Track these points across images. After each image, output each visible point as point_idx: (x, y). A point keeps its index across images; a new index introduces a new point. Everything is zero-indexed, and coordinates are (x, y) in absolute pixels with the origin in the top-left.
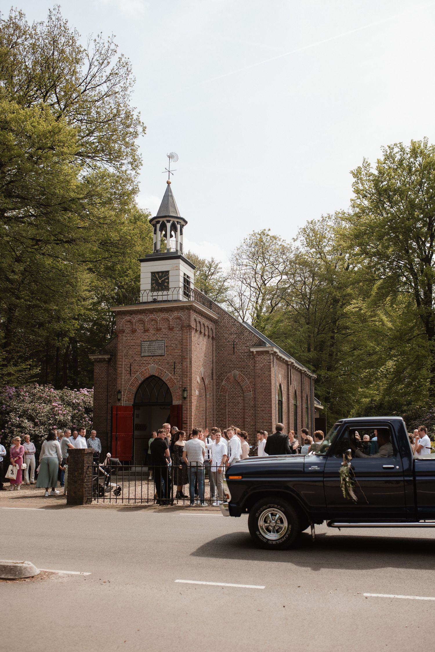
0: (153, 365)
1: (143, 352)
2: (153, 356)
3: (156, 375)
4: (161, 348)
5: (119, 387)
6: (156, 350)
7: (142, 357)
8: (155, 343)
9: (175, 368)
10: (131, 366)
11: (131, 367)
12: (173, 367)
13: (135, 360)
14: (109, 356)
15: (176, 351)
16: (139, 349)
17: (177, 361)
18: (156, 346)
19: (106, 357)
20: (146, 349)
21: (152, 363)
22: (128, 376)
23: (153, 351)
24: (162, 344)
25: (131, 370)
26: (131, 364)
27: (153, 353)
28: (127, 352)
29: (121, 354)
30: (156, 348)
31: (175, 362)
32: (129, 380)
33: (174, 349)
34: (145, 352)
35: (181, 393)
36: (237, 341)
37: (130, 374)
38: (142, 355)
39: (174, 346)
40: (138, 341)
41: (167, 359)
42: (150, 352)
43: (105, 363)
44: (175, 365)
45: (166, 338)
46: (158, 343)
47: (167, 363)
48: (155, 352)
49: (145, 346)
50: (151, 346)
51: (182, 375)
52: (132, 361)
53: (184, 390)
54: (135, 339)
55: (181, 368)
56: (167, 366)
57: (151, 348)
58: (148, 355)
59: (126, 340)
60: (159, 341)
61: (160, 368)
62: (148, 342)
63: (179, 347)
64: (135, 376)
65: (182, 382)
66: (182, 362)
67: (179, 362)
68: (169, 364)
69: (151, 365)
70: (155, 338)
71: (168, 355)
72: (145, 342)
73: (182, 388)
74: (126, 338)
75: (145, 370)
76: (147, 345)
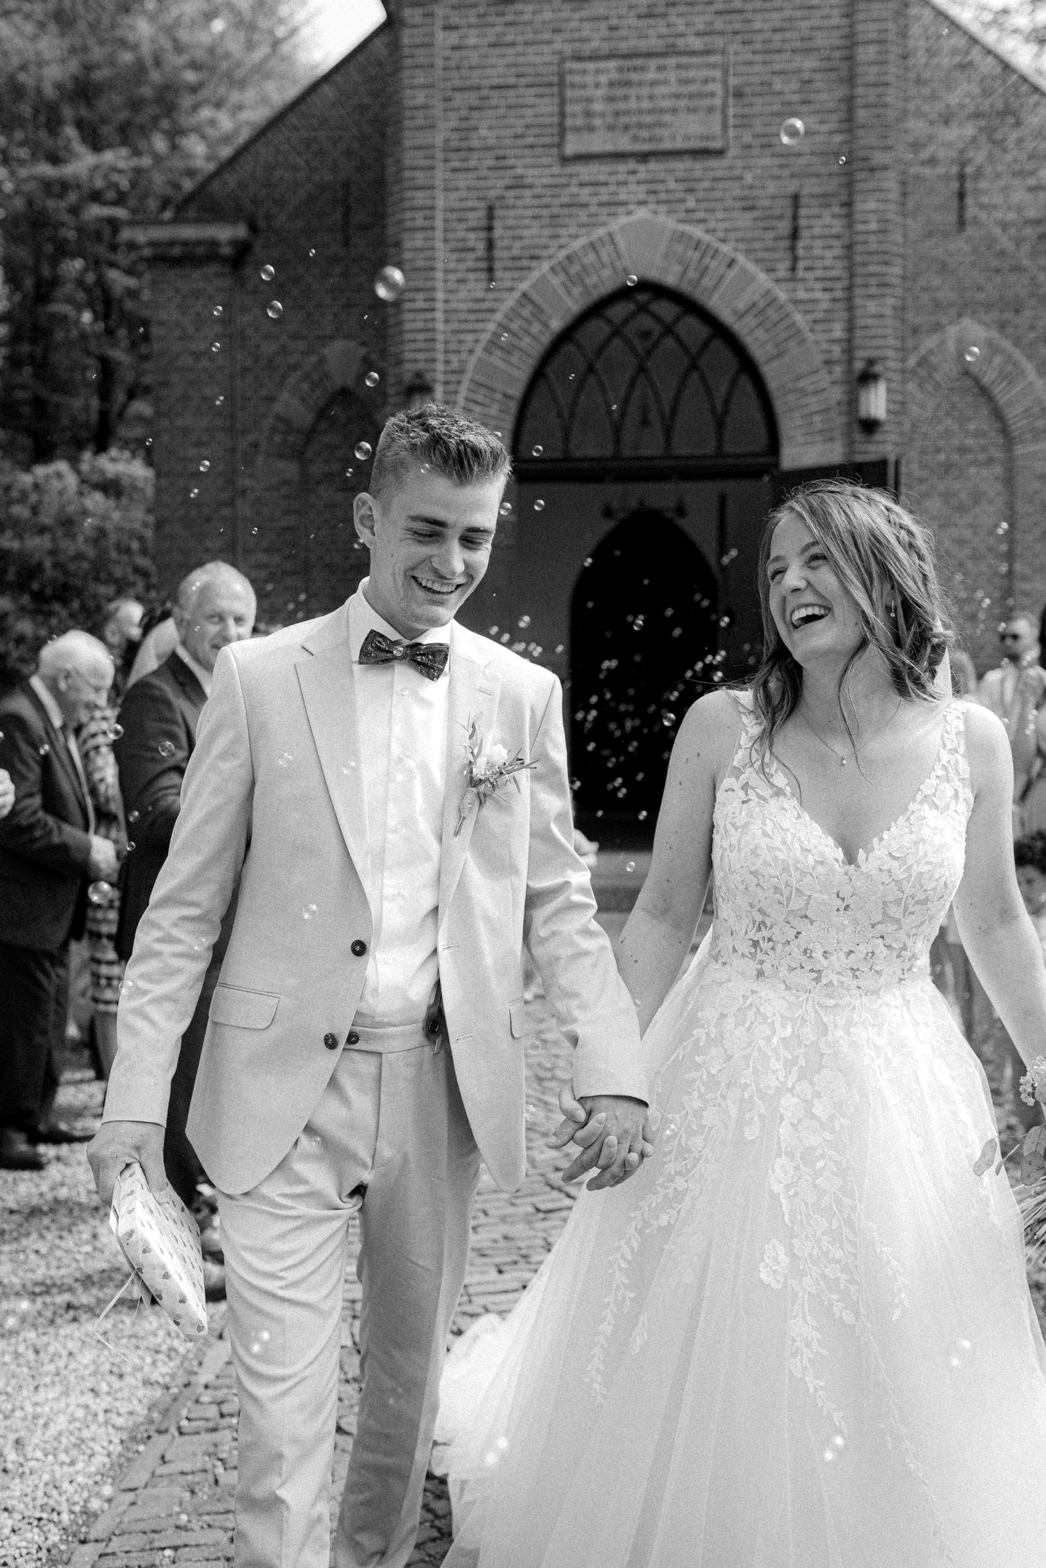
0: (642, 213)
1: (577, 130)
2: (644, 157)
3: (670, 279)
4: (706, 102)
5: (413, 359)
6: (667, 118)
7: (565, 160)
8: (660, 68)
9: (795, 235)
10: (490, 218)
11: (490, 229)
12: (784, 227)
13: (519, 184)
14: (241, 231)
15: (804, 122)
16: (548, 106)
17: (810, 187)
18: (662, 90)
19: (225, 233)
20: (598, 107)
21: (642, 203)
22: (476, 287)
23: (649, 119)
24: (710, 73)
25: (490, 245)
26: (491, 209)
27: (645, 134)
28: (465, 130)
29: (421, 138)
30: (666, 104)
31: (796, 197)
32: (481, 312)
33: (788, 111)
34: (591, 129)
35: (836, 394)
36: (979, 157)
37: (490, 270)
38: (570, 148)
39: (789, 88)
40: (542, 58)
41: (740, 178)
42: (626, 128)
43: (213, 269)
44: (795, 217)
45: (735, 33)
46: (678, 67)
47: (744, 198)
48: (658, 132)
49: (591, 92)
50: (633, 92)
51: (852, 276)
52: (496, 185)
53: (867, 378)
54: (513, 44)
55: (838, 237)
56: (744, 220)
57: (633, 104)
58: (609, 148)
59: (454, 48)
60: (685, 60)
61: (697, 232)
62: (612, 64)
63: (828, 95)
64: (524, 286)
65: (850, 328)
66: (851, 194)
67: (824, 195)
68: (752, 208)
69: (629, 213)
70: (661, 36)
71: (749, 147)
72: (591, 66)
73: (850, 361)
74: (453, 38)
75: (592, 245)
76: (603, 79)
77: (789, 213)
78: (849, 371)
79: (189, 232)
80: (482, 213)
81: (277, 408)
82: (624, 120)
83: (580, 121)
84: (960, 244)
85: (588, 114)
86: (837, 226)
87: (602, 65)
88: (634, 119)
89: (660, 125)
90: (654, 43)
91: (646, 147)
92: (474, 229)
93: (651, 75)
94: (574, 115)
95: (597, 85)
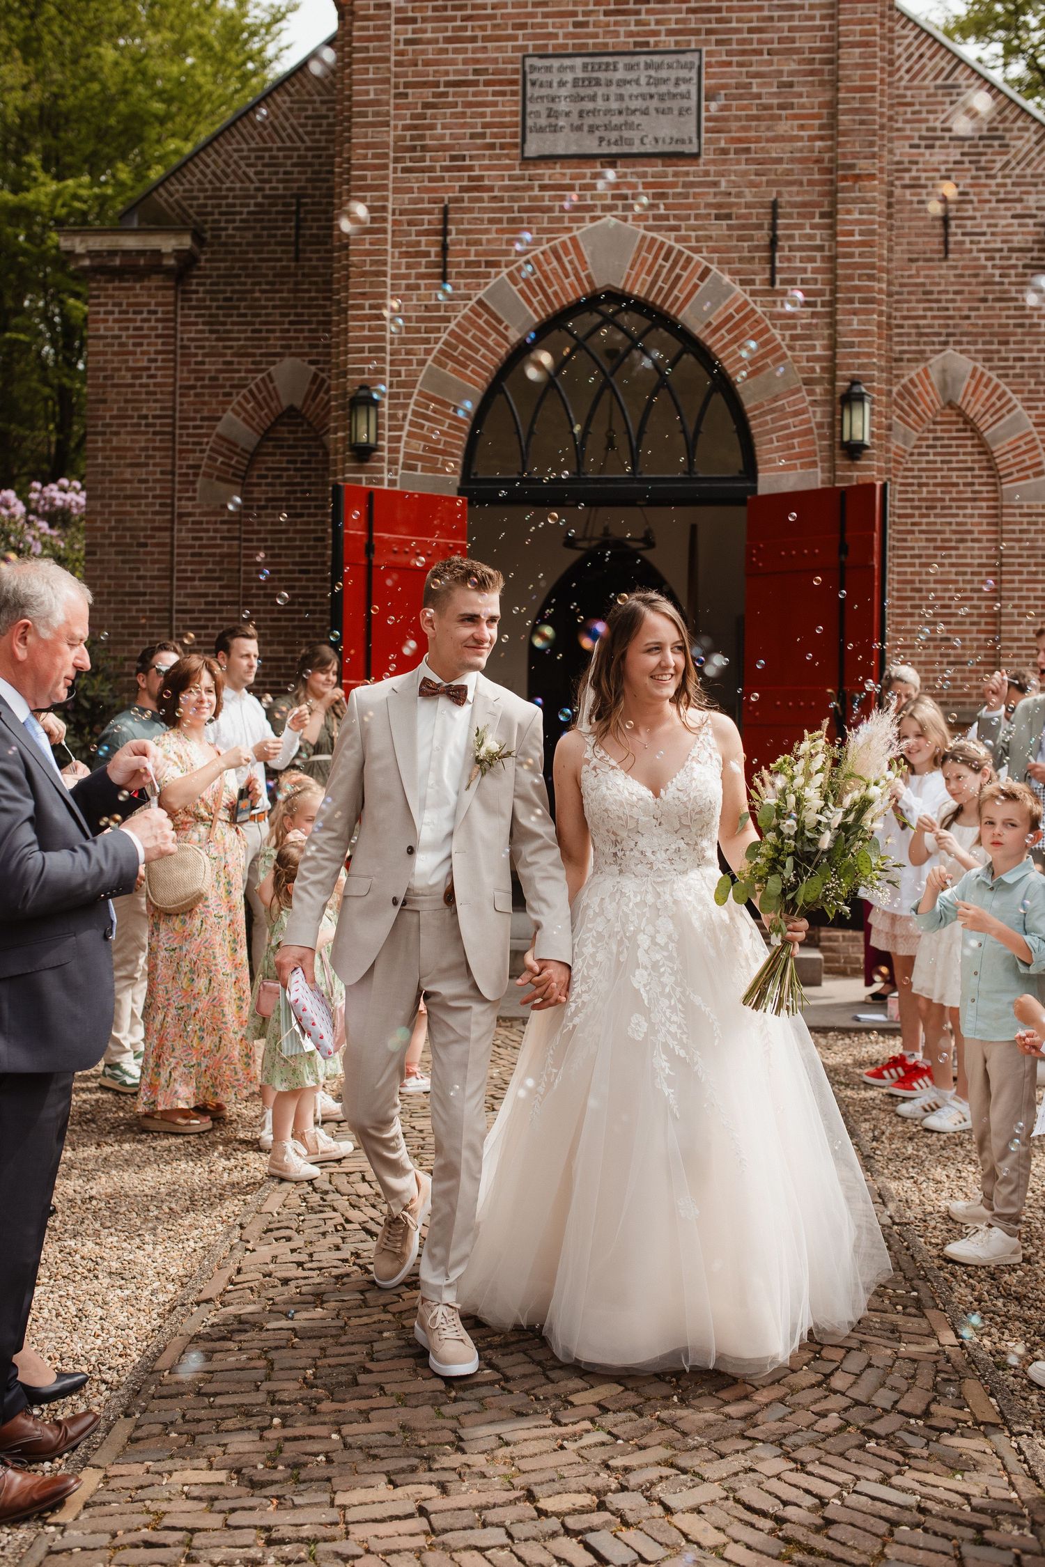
0: (610, 220)
1: (541, 130)
2: (612, 160)
3: (638, 290)
4: (676, 104)
5: (358, 370)
6: (637, 119)
7: (526, 161)
8: (629, 68)
9: (773, 245)
10: (445, 221)
11: (445, 232)
12: (762, 237)
13: (476, 186)
14: (186, 242)
15: (783, 127)
16: (508, 105)
17: (789, 195)
18: (634, 89)
19: (167, 244)
20: (563, 106)
21: (607, 208)
22: (428, 294)
23: (617, 120)
24: (683, 73)
25: (445, 248)
26: (445, 211)
27: (614, 135)
28: (418, 127)
30: (635, 104)
31: (775, 205)
32: (433, 319)
33: (767, 114)
34: (555, 129)
35: (818, 415)
37: (444, 276)
38: (532, 149)
39: (767, 91)
40: (503, 54)
41: (715, 184)
42: (592, 129)
43: (155, 281)
44: (774, 227)
45: (710, 32)
46: (648, 66)
47: (719, 206)
48: (626, 134)
49: (555, 91)
50: (600, 91)
51: (834, 292)
52: (452, 186)
53: (851, 398)
54: (473, 39)
55: (820, 248)
56: (719, 229)
57: (600, 104)
58: (573, 150)
59: (408, 42)
60: (656, 59)
61: (668, 239)
62: (579, 62)
63: (810, 99)
64: (480, 294)
65: (833, 345)
66: (834, 204)
67: (804, 204)
68: (728, 217)
69: (593, 219)
70: (630, 34)
71: (724, 152)
72: (556, 63)
73: (832, 381)
74: (408, 31)
75: (554, 251)
76: (569, 77)
77: (767, 222)
78: (832, 392)
79: (130, 243)
80: (437, 216)
81: (220, 428)
82: (589, 121)
83: (543, 121)
84: (943, 271)
85: (551, 114)
86: (819, 237)
87: (567, 62)
88: (599, 120)
89: (629, 126)
90: (622, 40)
91: (614, 150)
92: (427, 233)
93: (620, 74)
94: (538, 114)
95: (562, 84)
